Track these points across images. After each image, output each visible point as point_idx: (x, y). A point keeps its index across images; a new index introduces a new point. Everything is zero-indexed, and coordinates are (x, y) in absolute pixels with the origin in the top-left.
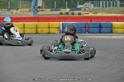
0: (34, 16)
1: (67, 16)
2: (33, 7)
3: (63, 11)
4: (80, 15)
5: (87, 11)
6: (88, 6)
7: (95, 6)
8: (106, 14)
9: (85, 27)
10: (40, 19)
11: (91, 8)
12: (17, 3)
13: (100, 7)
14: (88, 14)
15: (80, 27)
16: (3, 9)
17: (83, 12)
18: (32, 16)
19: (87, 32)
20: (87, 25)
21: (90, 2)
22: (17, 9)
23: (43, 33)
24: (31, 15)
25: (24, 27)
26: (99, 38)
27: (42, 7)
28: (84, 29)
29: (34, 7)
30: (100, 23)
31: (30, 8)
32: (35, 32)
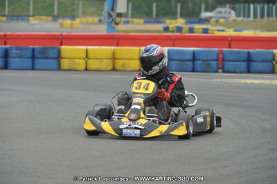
0: (109, 34)
1: (178, 34)
2: (106, 15)
3: (171, 24)
4: (207, 33)
5: (222, 25)
6: (223, 15)
7: (238, 15)
8: (262, 31)
9: (217, 60)
10: (121, 39)
11: (230, 19)
12: (74, 4)
13: (249, 16)
14: (223, 31)
15: (207, 58)
16: (44, 17)
17: (213, 26)
18: (104, 33)
19: (220, 70)
20: (221, 56)
21: (227, 6)
22: (73, 18)
23: (126, 71)
24: (102, 30)
25: (87, 57)
26: (246, 84)
27: (126, 15)
28: (214, 64)
29: (109, 13)
30: (249, 53)
31: (100, 15)
32: (111, 68)
